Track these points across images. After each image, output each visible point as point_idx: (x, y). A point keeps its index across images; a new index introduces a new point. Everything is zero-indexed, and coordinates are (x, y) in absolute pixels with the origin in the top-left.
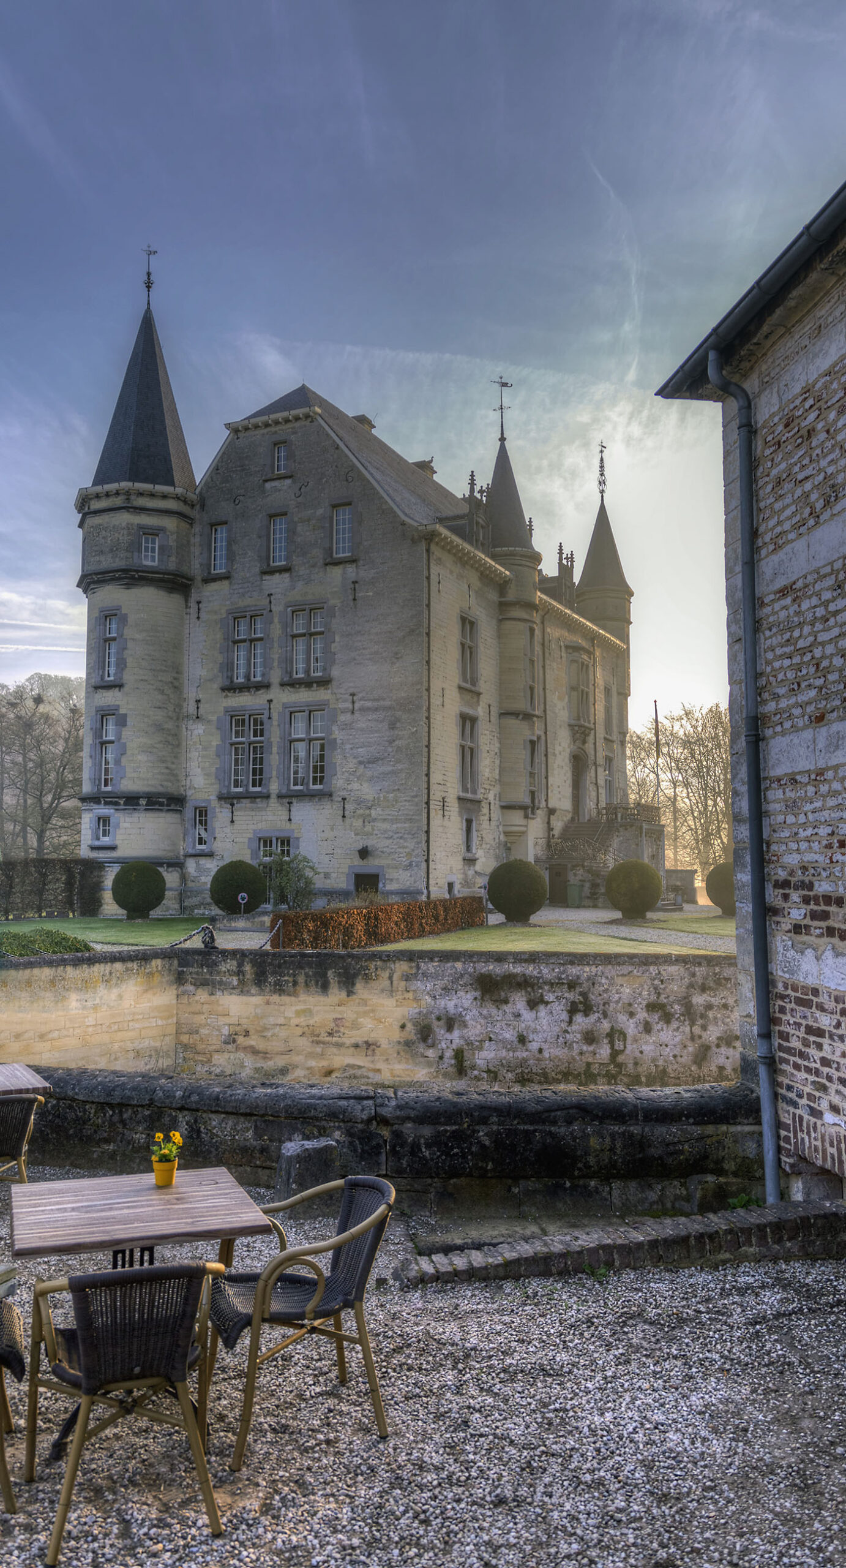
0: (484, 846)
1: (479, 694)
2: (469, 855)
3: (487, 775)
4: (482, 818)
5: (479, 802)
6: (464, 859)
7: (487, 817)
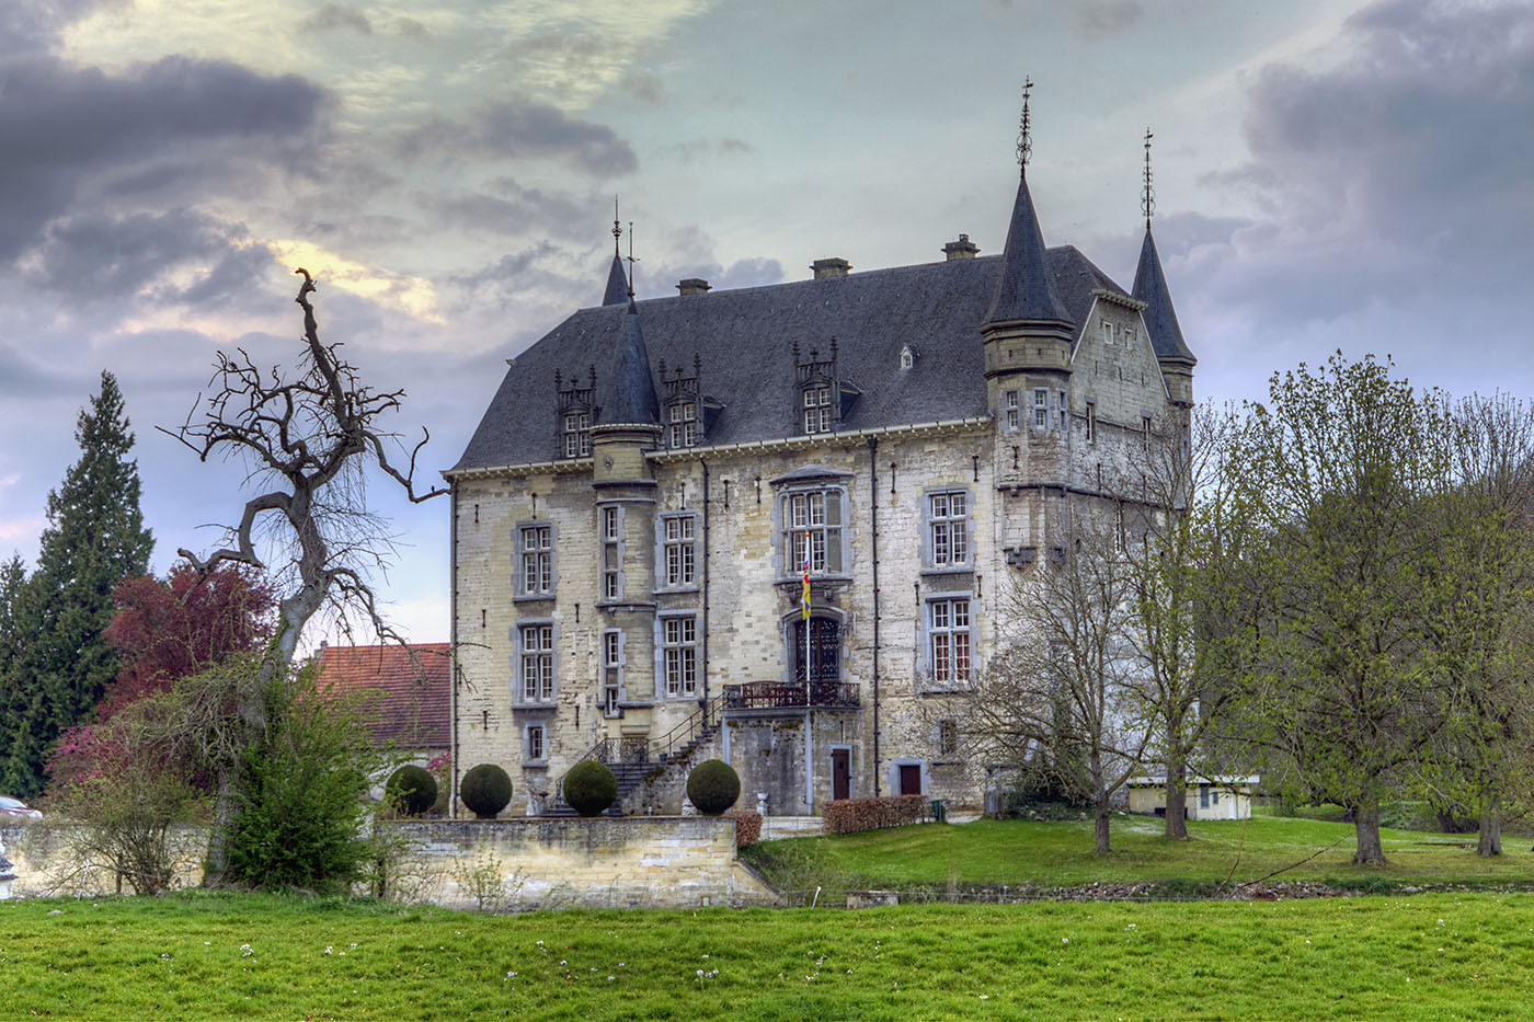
0: (564, 752)
1: (553, 600)
2: (536, 762)
3: (571, 676)
4: (559, 724)
5: (553, 710)
6: (524, 768)
7: (572, 720)
